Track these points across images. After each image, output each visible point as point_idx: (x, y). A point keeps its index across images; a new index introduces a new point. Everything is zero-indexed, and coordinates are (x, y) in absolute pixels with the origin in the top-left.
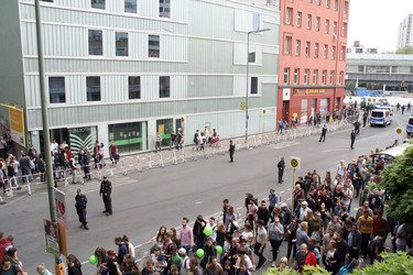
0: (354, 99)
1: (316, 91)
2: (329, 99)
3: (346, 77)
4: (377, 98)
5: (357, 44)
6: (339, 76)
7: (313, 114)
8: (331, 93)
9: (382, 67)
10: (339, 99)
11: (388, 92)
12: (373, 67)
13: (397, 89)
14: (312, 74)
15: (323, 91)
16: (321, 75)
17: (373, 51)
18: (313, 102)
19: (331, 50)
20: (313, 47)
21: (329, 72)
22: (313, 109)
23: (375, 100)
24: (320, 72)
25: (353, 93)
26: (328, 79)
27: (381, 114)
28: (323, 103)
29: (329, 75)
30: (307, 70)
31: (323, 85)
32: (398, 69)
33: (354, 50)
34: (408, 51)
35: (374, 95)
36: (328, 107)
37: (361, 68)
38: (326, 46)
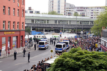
0: (30, 36)
1: (10, 33)
2: (17, 37)
3: (26, 25)
4: (41, 36)
5: (30, 9)
6: (22, 25)
7: (9, 45)
8: (18, 33)
9: (42, 20)
10: (22, 36)
11: (46, 33)
12: (38, 20)
13: (50, 31)
14: (7, 24)
15: (14, 33)
16: (12, 24)
17: (38, 12)
18: (9, 39)
19: (17, 11)
20: (7, 9)
21: (16, 23)
22: (9, 42)
23: (40, 36)
24: (12, 23)
25: (29, 33)
26: (16, 27)
27: (43, 43)
28: (14, 39)
29: (17, 24)
30: (4, 22)
31: (14, 29)
32: (49, 21)
33: (29, 12)
34: (53, 13)
35: (39, 34)
36: (17, 41)
37: (33, 21)
38: (14, 9)
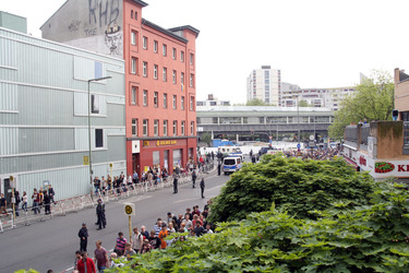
1: (167, 142)
2: (181, 150)
3: (201, 129)
4: (231, 148)
5: (210, 97)
6: (190, 126)
7: (166, 166)
8: (183, 143)
9: (234, 118)
10: (192, 149)
11: (242, 143)
12: (226, 118)
13: (251, 139)
14: (162, 126)
15: (175, 142)
16: (171, 126)
17: (227, 103)
18: (165, 154)
19: (180, 101)
20: (162, 98)
21: (179, 123)
22: (166, 161)
23: (229, 150)
24: (171, 123)
25: (209, 143)
26: (180, 130)
27: (232, 162)
28: (176, 154)
29: (180, 126)
30: (156, 121)
31: (174, 136)
32: (248, 120)
33: (208, 103)
35: (229, 145)
36: (182, 158)
37: (215, 119)
38: (175, 96)
